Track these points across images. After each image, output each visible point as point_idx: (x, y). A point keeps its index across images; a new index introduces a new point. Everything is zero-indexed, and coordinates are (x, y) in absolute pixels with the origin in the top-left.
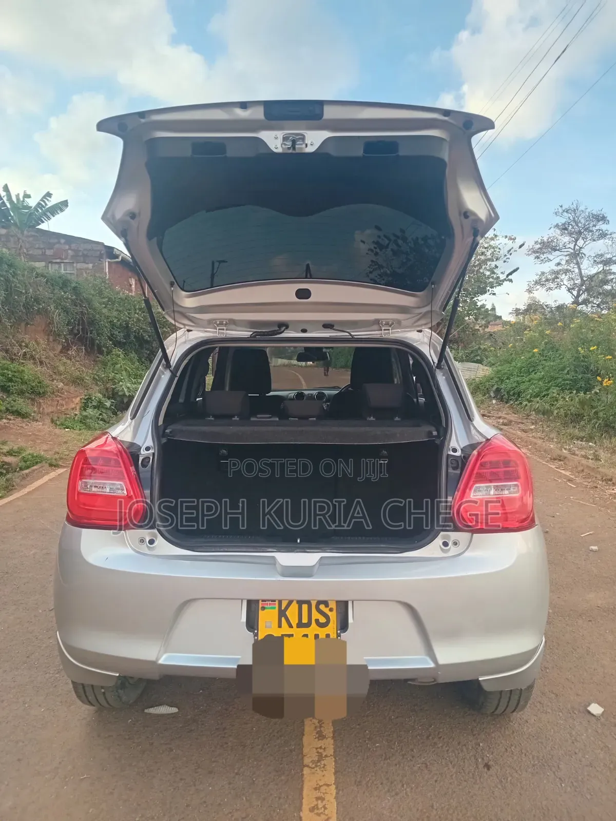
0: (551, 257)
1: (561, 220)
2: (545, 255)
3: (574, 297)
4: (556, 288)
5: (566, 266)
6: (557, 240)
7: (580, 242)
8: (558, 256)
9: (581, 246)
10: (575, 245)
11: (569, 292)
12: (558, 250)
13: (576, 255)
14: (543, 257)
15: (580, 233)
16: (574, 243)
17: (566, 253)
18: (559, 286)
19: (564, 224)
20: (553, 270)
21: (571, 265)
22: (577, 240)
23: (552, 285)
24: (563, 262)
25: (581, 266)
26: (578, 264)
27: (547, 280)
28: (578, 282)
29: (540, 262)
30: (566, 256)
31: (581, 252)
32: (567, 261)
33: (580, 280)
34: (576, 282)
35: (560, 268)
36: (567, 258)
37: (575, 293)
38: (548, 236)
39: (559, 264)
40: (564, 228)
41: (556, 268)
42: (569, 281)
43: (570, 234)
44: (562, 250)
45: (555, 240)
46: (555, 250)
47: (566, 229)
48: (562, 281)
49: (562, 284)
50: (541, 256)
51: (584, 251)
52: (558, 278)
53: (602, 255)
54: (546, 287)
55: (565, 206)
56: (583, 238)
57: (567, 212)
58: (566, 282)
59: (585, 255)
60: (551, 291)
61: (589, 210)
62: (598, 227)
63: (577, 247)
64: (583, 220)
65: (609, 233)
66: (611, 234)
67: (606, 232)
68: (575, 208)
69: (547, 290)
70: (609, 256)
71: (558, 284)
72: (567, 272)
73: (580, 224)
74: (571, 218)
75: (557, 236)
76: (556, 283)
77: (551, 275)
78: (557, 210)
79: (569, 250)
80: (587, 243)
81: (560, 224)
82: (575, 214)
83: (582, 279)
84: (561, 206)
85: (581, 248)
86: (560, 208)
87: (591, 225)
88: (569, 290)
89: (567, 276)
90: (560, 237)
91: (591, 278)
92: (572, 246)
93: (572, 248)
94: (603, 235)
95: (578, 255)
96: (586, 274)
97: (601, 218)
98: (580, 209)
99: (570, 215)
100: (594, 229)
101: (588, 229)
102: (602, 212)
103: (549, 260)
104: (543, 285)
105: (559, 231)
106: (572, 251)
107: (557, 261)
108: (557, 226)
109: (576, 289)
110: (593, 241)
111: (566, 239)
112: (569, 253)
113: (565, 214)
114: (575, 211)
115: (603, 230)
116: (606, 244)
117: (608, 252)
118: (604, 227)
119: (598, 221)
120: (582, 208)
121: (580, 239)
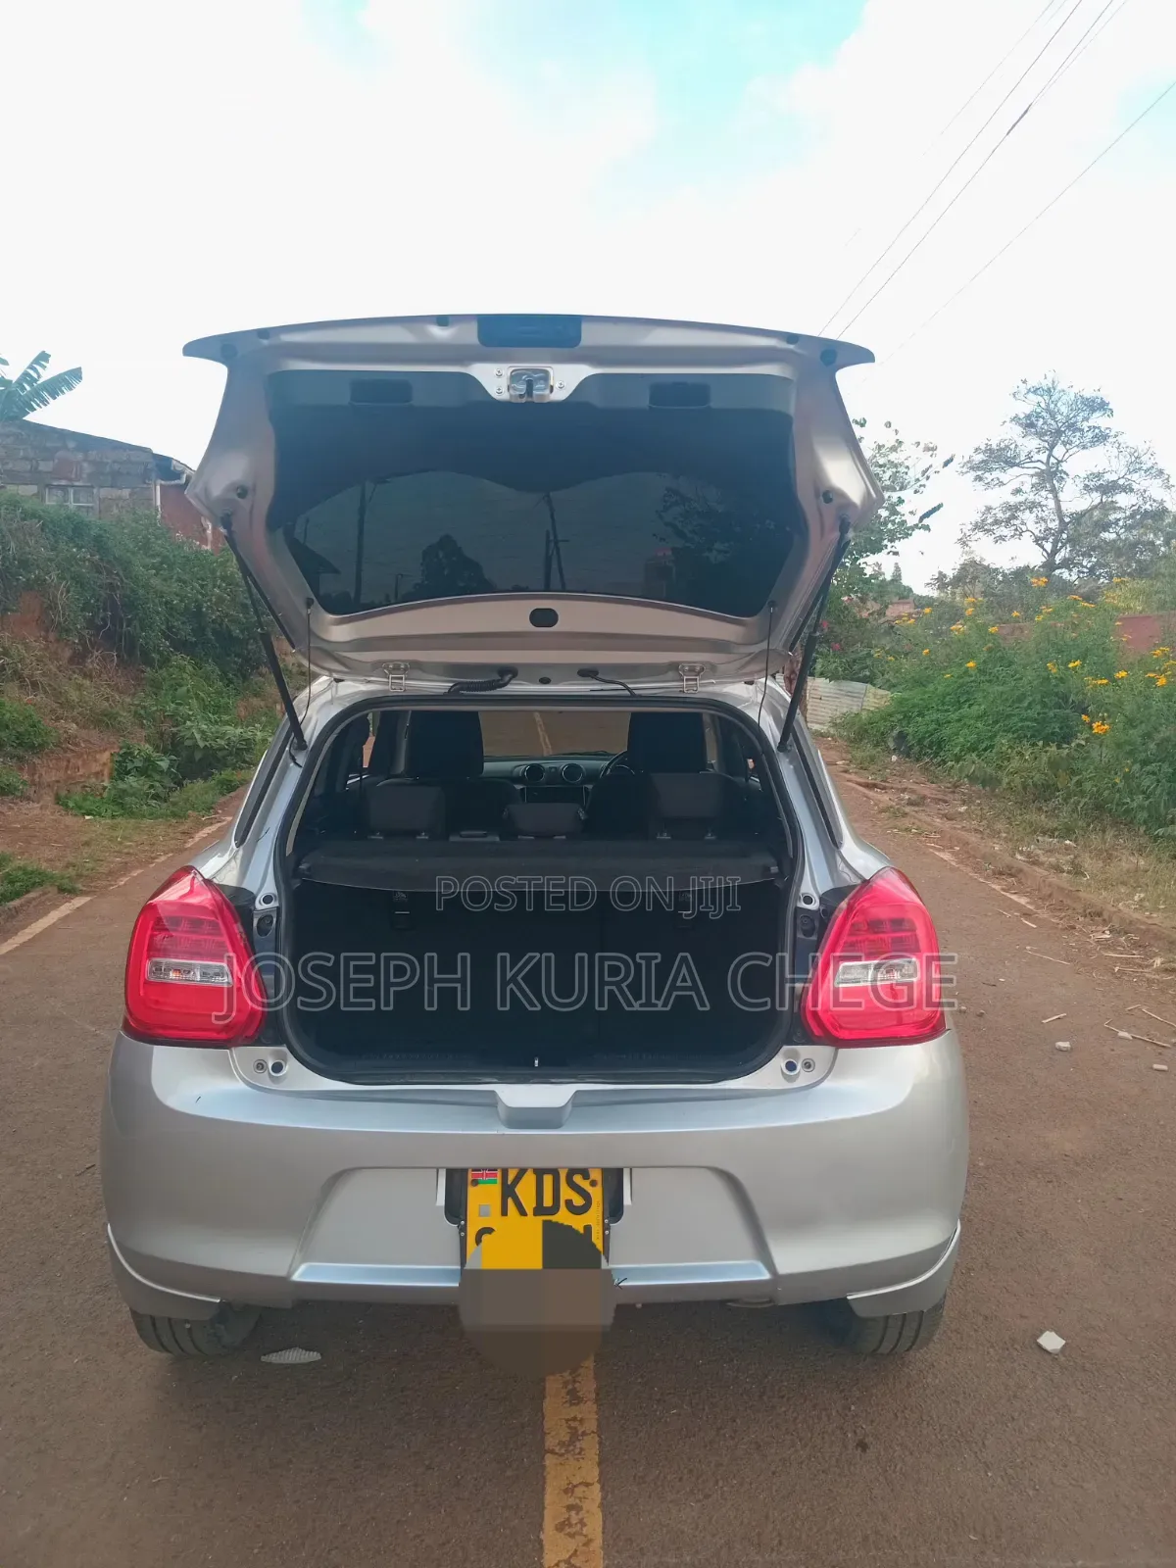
0: (1004, 477)
1: (1024, 408)
2: (996, 474)
3: (1045, 555)
4: (1013, 536)
5: (1032, 494)
6: (1016, 446)
7: (1059, 451)
8: (1017, 476)
9: (1060, 459)
10: (1049, 456)
11: (1039, 545)
12: (1018, 465)
13: (1050, 477)
14: (990, 478)
15: (1058, 433)
16: (1047, 452)
17: (1032, 471)
18: (1018, 534)
19: (1028, 417)
20: (1007, 502)
21: (1040, 493)
22: (1052, 447)
23: (1005, 532)
24: (1027, 488)
25: (1061, 496)
26: (1054, 491)
27: (997, 522)
28: (1054, 525)
29: (984, 488)
30: (1032, 476)
31: (1060, 468)
32: (1033, 486)
33: (1057, 522)
34: (1050, 526)
35: (1020, 498)
36: (1035, 480)
37: (1048, 546)
38: (999, 438)
39: (1018, 491)
40: (1028, 424)
41: (1014, 500)
42: (1037, 523)
43: (1040, 435)
44: (1026, 465)
45: (1013, 447)
46: (1013, 465)
47: (1032, 425)
48: (1024, 523)
49: (1024, 528)
50: (987, 475)
51: (1064, 467)
52: (1016, 518)
53: (1099, 476)
54: (993, 536)
55: (1032, 383)
56: (1064, 444)
57: (1035, 392)
58: (1031, 525)
59: (1067, 475)
60: (1003, 542)
61: (1075, 390)
62: (1091, 423)
63: (1052, 460)
64: (1064, 409)
65: (1113, 433)
66: (1116, 436)
67: (1108, 431)
68: (1051, 386)
69: (997, 542)
70: (1113, 477)
71: (1016, 530)
72: (1032, 506)
73: (1059, 417)
74: (1043, 405)
75: (1016, 438)
76: (1013, 528)
77: (1004, 512)
78: (1016, 390)
79: (1039, 465)
80: (1071, 452)
81: (1022, 416)
82: (1051, 396)
83: (1061, 520)
84: (1024, 382)
85: (1059, 462)
86: (1023, 386)
87: (1080, 418)
88: (1038, 541)
89: (1034, 514)
90: (1020, 441)
91: (1079, 518)
92: (1043, 457)
93: (1045, 461)
94: (1101, 437)
95: (1055, 473)
96: (1069, 511)
97: (1099, 406)
98: (1059, 388)
99: (1040, 399)
100: (1085, 426)
101: (1072, 427)
102: (1100, 394)
103: (1001, 484)
104: (988, 531)
105: (1019, 430)
106: (1044, 467)
107: (1015, 485)
108: (1016, 419)
109: (1051, 540)
110: (1084, 447)
111: (1032, 443)
112: (1037, 470)
113: (1031, 395)
114: (1049, 391)
115: (1099, 428)
116: (1107, 454)
117: (1109, 469)
118: (1103, 422)
119: (1093, 411)
120: (1062, 386)
121: (1059, 445)
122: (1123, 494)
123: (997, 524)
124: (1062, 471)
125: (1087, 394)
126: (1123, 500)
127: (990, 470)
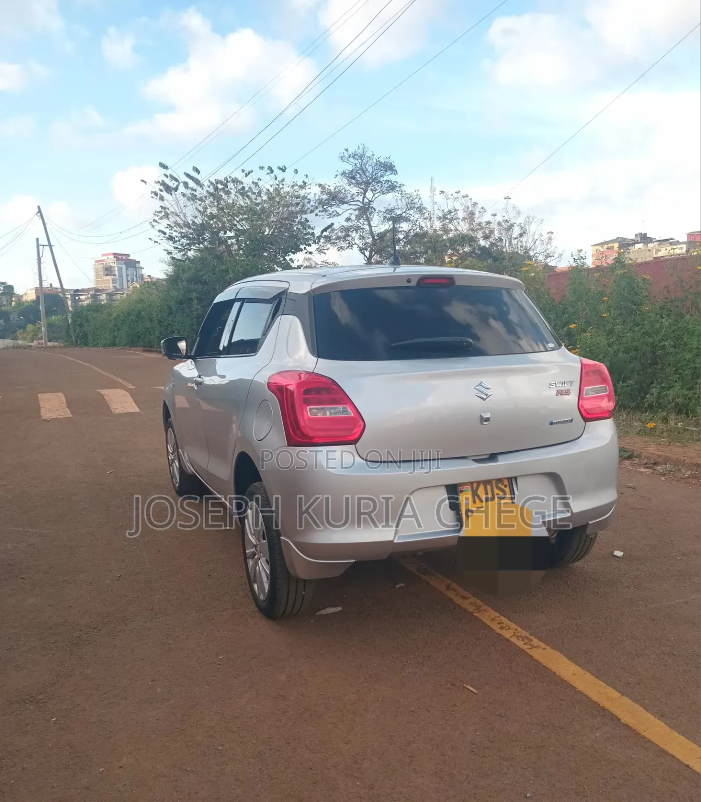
0: (339, 211)
1: (348, 167)
2: (334, 209)
3: (366, 259)
4: (348, 247)
5: (356, 221)
6: (345, 190)
7: (369, 195)
8: (347, 210)
9: (370, 200)
10: (363, 198)
11: (362, 252)
12: (346, 203)
13: (365, 210)
14: (332, 210)
15: (367, 184)
16: (363, 195)
17: (355, 207)
18: (351, 246)
19: (351, 172)
20: (343, 226)
21: (361, 221)
22: (366, 191)
23: (344, 245)
24: (353, 217)
25: (372, 223)
26: (368, 220)
27: (338, 238)
28: (370, 241)
29: (328, 217)
30: (355, 210)
31: (371, 206)
32: (357, 216)
33: (371, 239)
34: (368, 241)
35: (350, 224)
36: (357, 212)
37: (367, 253)
38: (335, 185)
39: (348, 219)
40: (351, 176)
41: (346, 224)
42: (360, 239)
43: (358, 184)
44: (351, 203)
45: (343, 191)
46: (344, 203)
47: (353, 178)
48: (353, 239)
49: (354, 243)
50: (329, 208)
51: (373, 205)
52: (349, 236)
53: (392, 211)
54: (336, 247)
55: (351, 151)
56: (372, 190)
57: (353, 157)
58: (357, 241)
59: (375, 210)
60: (343, 251)
61: (375, 157)
62: (385, 178)
63: (366, 200)
64: (370, 169)
65: (398, 185)
66: (400, 187)
67: (395, 184)
68: (362, 154)
69: (339, 250)
70: (399, 212)
71: (349, 243)
72: (357, 229)
73: (368, 174)
74: (358, 165)
75: (344, 186)
76: (347, 242)
77: (342, 232)
78: (342, 155)
79: (358, 203)
80: (376, 195)
81: (347, 172)
82: (362, 160)
83: (373, 238)
84: (347, 150)
85: (370, 201)
86: (346, 152)
87: (379, 175)
88: (362, 250)
89: (358, 234)
90: (347, 188)
91: (382, 236)
92: (360, 198)
93: (361, 201)
94: (392, 188)
95: (368, 209)
96: (377, 232)
97: (389, 168)
98: (366, 155)
99: (356, 162)
100: (382, 179)
101: (376, 180)
102: (390, 161)
103: (338, 214)
104: (334, 243)
105: (345, 181)
106: (361, 205)
107: (346, 215)
108: (344, 173)
109: (369, 250)
110: (383, 193)
111: (354, 190)
112: (358, 206)
113: (352, 159)
114: (361, 157)
115: (391, 181)
116: (396, 198)
117: (397, 207)
118: (392, 178)
119: (386, 171)
120: (369, 154)
121: (369, 191)
122: (405, 223)
123: (338, 240)
124: (372, 208)
125: (382, 160)
126: (405, 226)
127: (331, 206)
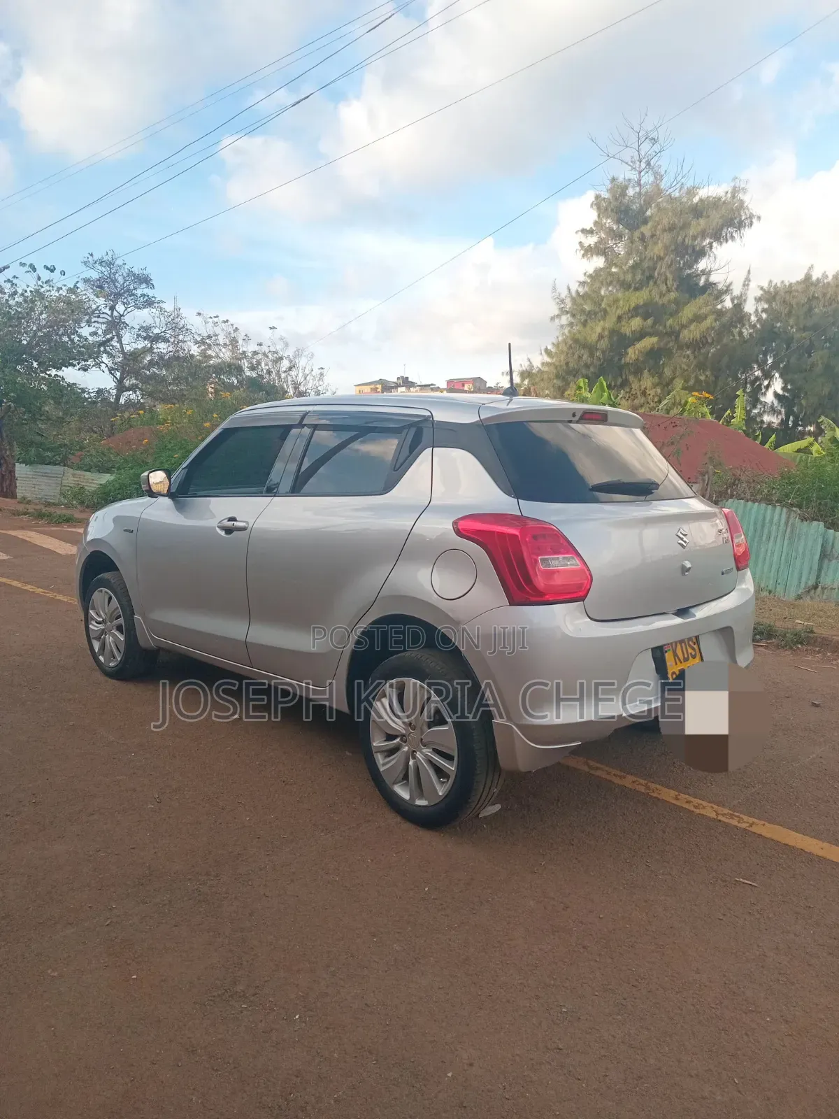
1: (94, 275)
3: (116, 381)
4: (94, 366)
5: (103, 337)
6: (89, 300)
7: (120, 308)
8: (93, 323)
9: (121, 314)
10: (112, 311)
11: (111, 373)
12: (92, 315)
13: (116, 325)
15: (117, 295)
16: (112, 308)
17: (105, 320)
18: (97, 365)
19: (97, 280)
22: (115, 304)
24: (100, 332)
25: (123, 339)
26: (118, 336)
28: (120, 360)
30: (104, 323)
31: (122, 320)
32: (104, 331)
33: (122, 359)
34: (118, 360)
36: (104, 327)
37: (118, 375)
39: (94, 334)
40: (99, 286)
42: (109, 358)
43: (105, 295)
48: (101, 357)
49: (101, 361)
51: (127, 319)
53: (147, 328)
55: (97, 256)
56: (123, 303)
57: (100, 263)
58: (106, 360)
59: (126, 325)
60: (88, 370)
61: (127, 267)
62: (140, 291)
63: (115, 314)
64: (121, 280)
65: (156, 301)
66: (158, 303)
67: (153, 299)
68: (111, 261)
69: (83, 369)
70: (156, 331)
71: (95, 361)
73: (117, 284)
74: (106, 273)
75: (88, 295)
78: (86, 259)
79: (106, 316)
80: (129, 310)
81: (92, 279)
82: (110, 268)
83: (125, 357)
84: (92, 255)
85: (121, 316)
86: (90, 257)
87: (132, 287)
88: (111, 370)
90: (92, 297)
91: (135, 355)
92: (109, 311)
93: (110, 314)
94: (149, 303)
95: (118, 324)
96: (129, 351)
97: (146, 280)
98: (116, 263)
99: (104, 270)
101: (128, 292)
102: (145, 272)
105: (89, 289)
106: (110, 319)
108: (89, 281)
109: (119, 370)
110: (139, 308)
111: (100, 301)
113: (97, 266)
114: (110, 264)
115: (148, 296)
116: (153, 314)
117: (155, 325)
118: (148, 291)
119: (141, 283)
120: (119, 262)
121: (120, 303)
122: (163, 343)
124: (124, 323)
125: (136, 271)
126: (162, 347)
